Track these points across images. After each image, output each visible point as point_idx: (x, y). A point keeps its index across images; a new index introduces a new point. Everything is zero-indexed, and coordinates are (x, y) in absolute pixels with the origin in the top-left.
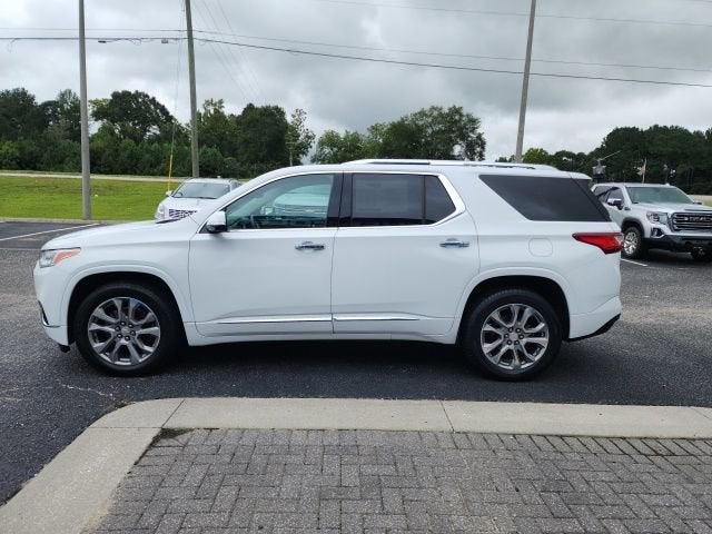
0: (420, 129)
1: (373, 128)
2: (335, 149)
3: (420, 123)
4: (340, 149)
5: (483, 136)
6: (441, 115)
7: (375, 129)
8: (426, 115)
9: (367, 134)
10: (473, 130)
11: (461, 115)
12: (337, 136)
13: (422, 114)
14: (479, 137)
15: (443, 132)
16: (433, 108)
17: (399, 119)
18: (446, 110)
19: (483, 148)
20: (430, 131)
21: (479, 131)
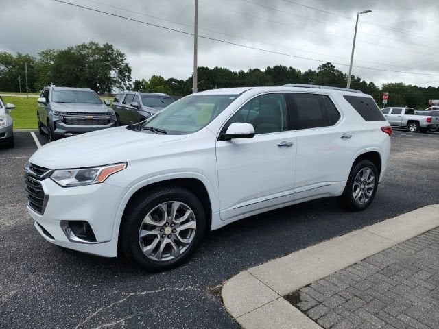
0: (84, 57)
1: (43, 53)
2: (10, 67)
3: (83, 53)
4: (14, 67)
5: (129, 65)
6: (98, 48)
7: (46, 54)
8: (87, 48)
9: (39, 58)
10: (122, 61)
11: (113, 50)
12: (12, 57)
13: (84, 46)
14: (127, 66)
15: (101, 61)
16: (92, 43)
17: (66, 49)
18: (101, 46)
19: (130, 73)
20: (91, 59)
21: (126, 62)
